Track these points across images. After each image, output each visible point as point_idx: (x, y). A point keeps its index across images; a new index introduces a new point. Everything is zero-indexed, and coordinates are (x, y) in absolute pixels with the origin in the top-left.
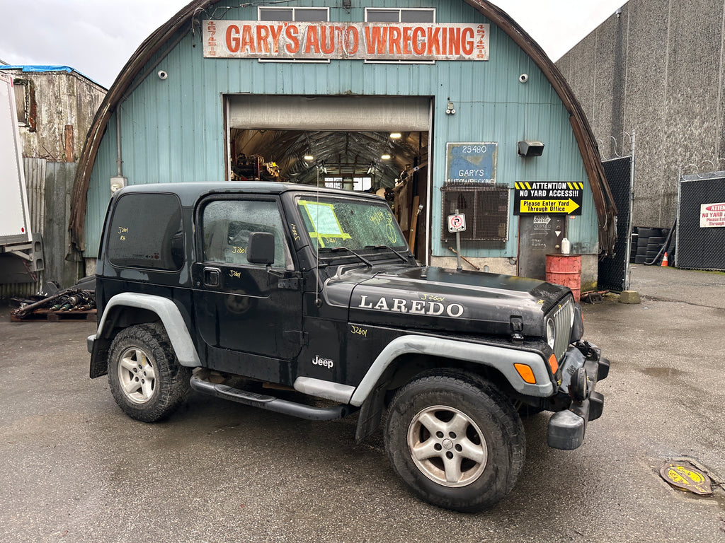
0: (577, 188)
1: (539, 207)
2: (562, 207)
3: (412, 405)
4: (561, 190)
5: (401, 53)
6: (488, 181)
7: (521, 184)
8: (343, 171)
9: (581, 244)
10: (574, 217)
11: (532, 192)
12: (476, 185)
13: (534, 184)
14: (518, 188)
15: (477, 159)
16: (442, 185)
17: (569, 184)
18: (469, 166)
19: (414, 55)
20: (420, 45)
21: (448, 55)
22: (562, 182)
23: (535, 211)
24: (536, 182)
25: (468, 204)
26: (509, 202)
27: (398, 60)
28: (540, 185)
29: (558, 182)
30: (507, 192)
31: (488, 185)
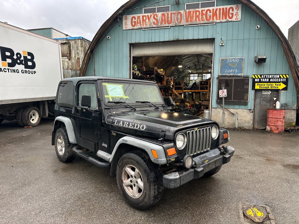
0: (285, 77)
1: (265, 86)
2: (277, 86)
3: (122, 164)
4: (277, 78)
5: (200, 21)
6: (239, 75)
7: (256, 76)
8: (198, 71)
9: (286, 104)
10: (283, 91)
11: (261, 80)
12: (233, 76)
13: (263, 76)
14: (254, 77)
15: (234, 65)
16: (217, 77)
17: (281, 76)
18: (230, 68)
19: (206, 21)
20: (209, 17)
21: (221, 20)
22: (277, 75)
23: (263, 88)
24: (263, 75)
25: (229, 84)
26: (250, 84)
27: (199, 24)
28: (265, 76)
29: (275, 75)
30: (249, 79)
31: (240, 76)
